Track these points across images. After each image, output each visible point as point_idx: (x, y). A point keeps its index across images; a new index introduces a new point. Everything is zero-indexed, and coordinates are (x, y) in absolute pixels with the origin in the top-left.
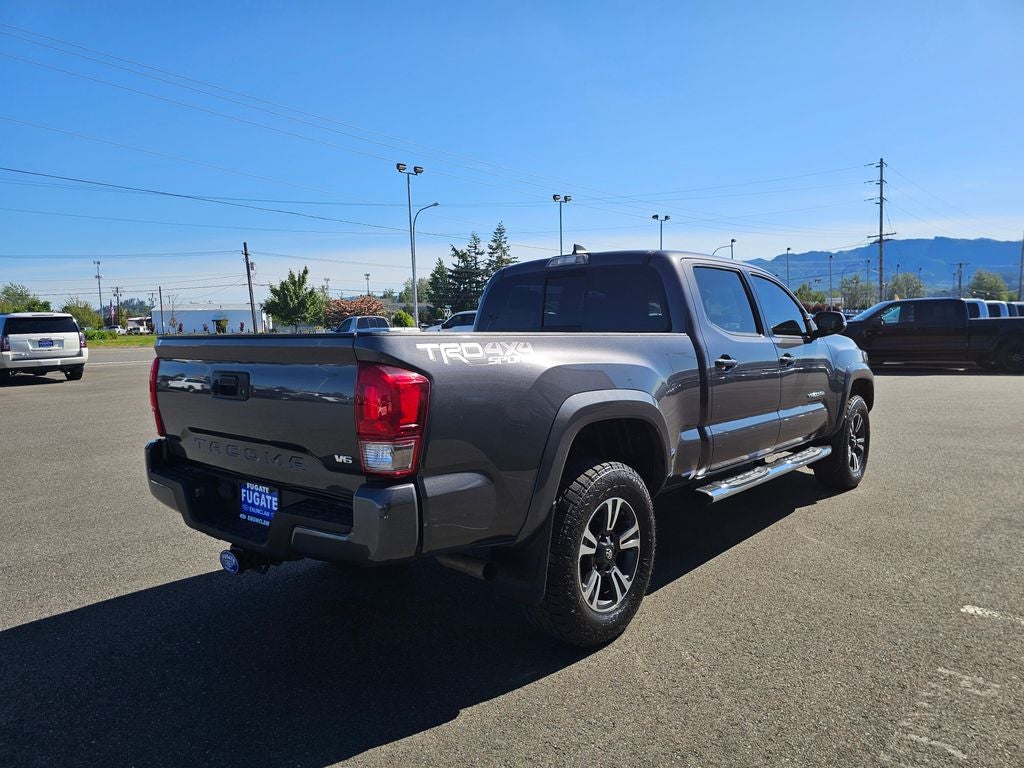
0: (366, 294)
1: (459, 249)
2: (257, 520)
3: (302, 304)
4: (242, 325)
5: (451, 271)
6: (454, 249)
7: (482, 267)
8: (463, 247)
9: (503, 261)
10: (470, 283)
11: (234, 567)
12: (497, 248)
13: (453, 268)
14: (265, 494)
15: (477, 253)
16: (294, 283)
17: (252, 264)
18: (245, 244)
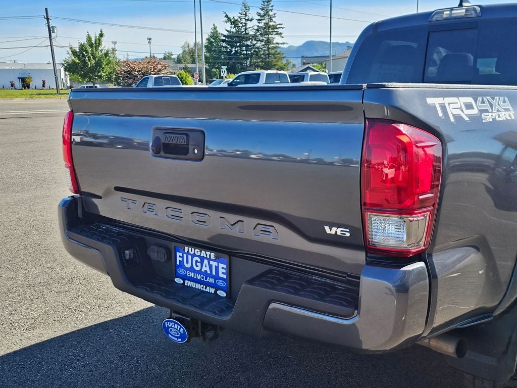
0: (148, 56)
1: (231, 16)
2: (198, 286)
3: (99, 64)
4: (44, 82)
5: (224, 36)
6: (227, 16)
7: (251, 33)
8: (234, 15)
9: (269, 27)
10: (241, 46)
11: (182, 337)
12: (264, 15)
13: (226, 33)
14: (209, 259)
15: (248, 20)
16: (91, 45)
17: (53, 27)
18: (46, 9)
